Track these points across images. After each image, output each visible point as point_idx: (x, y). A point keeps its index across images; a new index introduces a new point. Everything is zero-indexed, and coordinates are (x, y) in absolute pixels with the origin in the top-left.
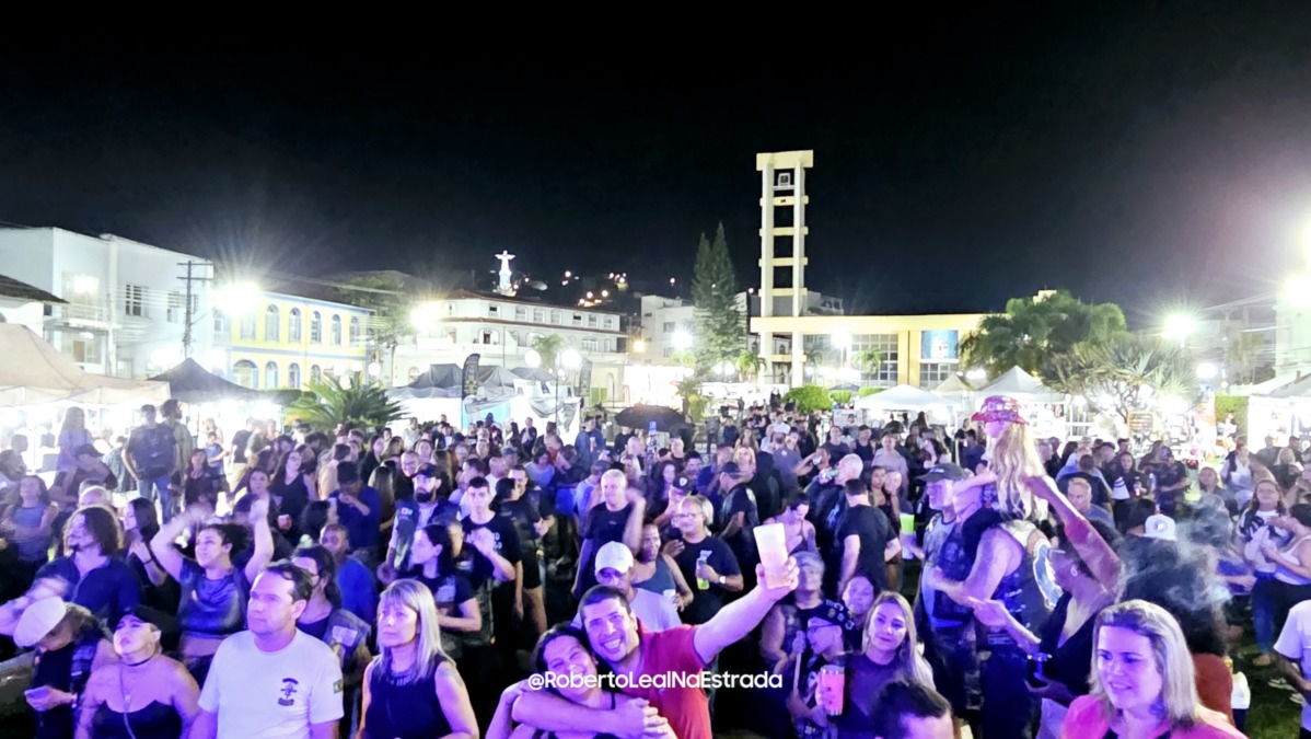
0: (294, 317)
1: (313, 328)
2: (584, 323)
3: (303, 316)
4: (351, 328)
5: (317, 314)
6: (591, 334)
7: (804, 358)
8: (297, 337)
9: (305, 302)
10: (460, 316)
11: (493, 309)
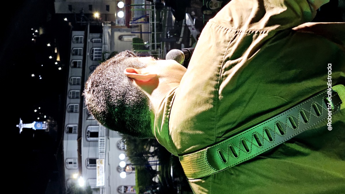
2: (79, 59)
6: (88, 54)
10: (76, 155)
11: (70, 130)
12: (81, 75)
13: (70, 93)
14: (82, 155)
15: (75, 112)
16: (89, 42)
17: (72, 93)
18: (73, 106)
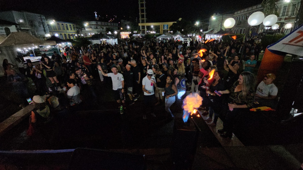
0: (62, 25)
1: (67, 27)
2: (112, 25)
3: (64, 25)
4: (73, 27)
5: (67, 25)
7: (147, 30)
8: (64, 29)
9: (64, 23)
10: (91, 24)
11: (97, 23)
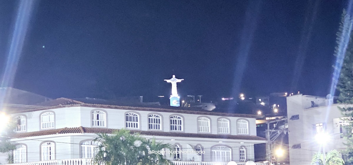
12: (187, 132)
13: (157, 116)
14: (58, 135)
15: (127, 123)
16: (239, 143)
17: (158, 118)
18: (137, 121)
